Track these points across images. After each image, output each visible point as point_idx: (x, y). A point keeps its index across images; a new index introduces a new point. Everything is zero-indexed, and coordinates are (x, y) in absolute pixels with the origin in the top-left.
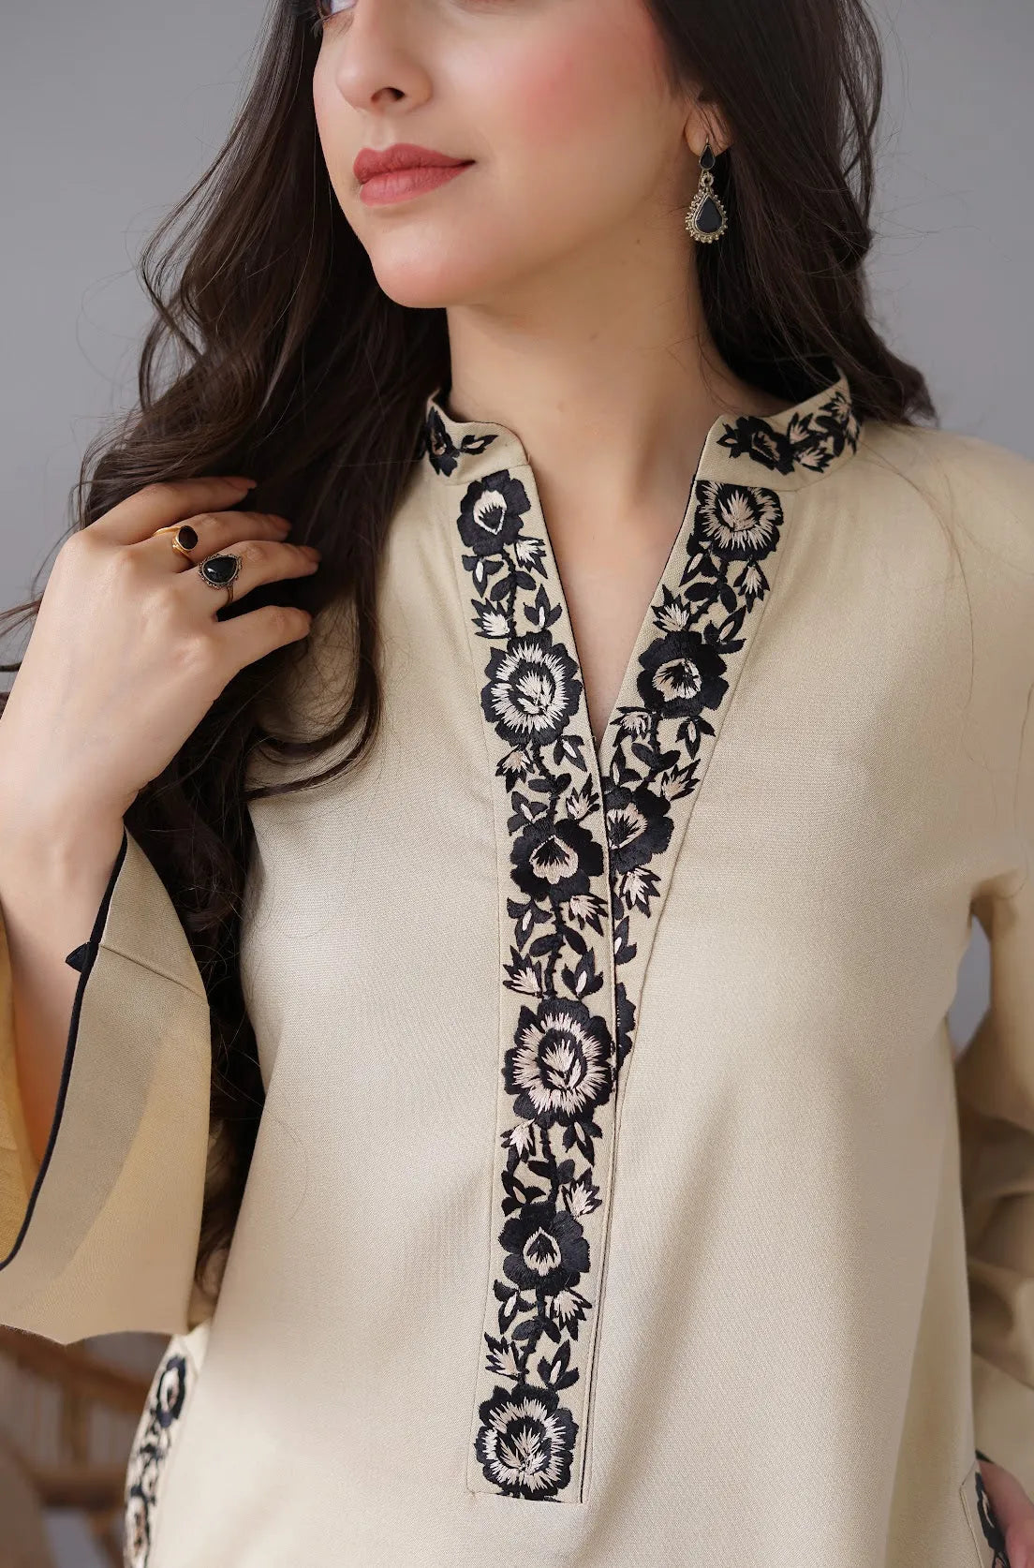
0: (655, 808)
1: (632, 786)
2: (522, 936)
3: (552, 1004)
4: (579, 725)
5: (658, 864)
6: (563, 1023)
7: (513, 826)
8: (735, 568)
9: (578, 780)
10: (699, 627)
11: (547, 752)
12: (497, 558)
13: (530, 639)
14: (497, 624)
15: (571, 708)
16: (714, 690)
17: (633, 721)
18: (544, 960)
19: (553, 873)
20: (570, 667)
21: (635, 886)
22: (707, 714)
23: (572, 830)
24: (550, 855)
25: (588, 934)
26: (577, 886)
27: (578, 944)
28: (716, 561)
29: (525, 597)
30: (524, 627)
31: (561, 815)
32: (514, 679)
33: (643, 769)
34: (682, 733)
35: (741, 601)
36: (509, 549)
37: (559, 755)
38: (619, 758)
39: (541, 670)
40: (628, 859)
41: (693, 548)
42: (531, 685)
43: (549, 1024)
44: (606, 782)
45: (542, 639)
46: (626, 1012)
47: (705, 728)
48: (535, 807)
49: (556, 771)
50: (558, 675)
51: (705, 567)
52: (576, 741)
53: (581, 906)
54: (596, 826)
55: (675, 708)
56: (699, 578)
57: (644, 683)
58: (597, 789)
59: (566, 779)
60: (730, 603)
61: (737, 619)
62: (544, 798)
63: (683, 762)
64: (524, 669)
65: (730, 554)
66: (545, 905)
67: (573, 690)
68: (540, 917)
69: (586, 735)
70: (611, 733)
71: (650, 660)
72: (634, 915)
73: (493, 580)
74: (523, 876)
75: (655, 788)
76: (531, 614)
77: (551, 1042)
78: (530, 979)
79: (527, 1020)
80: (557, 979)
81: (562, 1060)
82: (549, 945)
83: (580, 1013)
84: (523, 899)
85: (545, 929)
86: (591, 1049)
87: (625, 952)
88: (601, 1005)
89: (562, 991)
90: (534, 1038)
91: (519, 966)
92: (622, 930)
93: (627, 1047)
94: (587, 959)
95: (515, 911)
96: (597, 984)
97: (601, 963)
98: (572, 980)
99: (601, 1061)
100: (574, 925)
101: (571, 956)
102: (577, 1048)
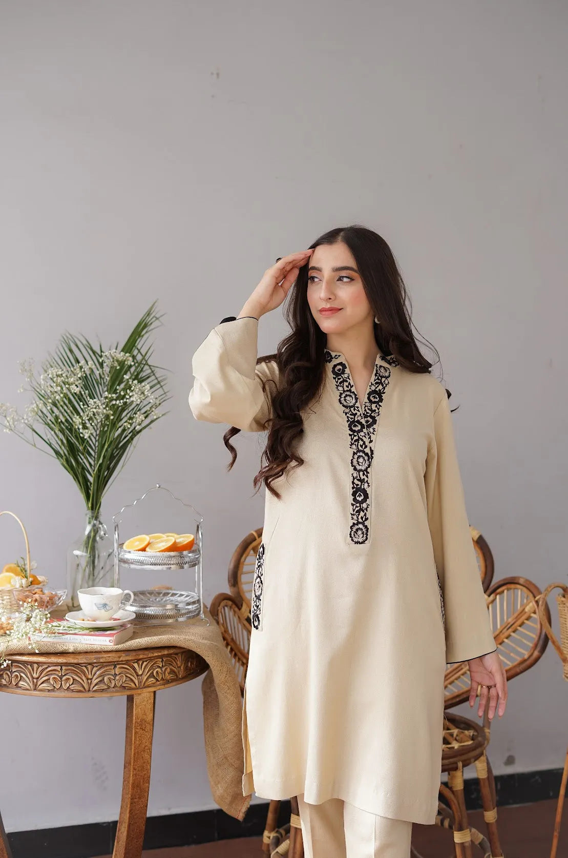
0: (373, 418)
1: (368, 415)
2: (352, 439)
4: (358, 404)
5: (375, 426)
6: (361, 454)
7: (348, 421)
8: (383, 379)
9: (359, 414)
10: (377, 389)
11: (352, 409)
12: (340, 377)
13: (347, 391)
14: (341, 389)
15: (356, 402)
16: (381, 400)
17: (367, 404)
18: (356, 443)
19: (356, 429)
20: (356, 395)
21: (371, 430)
22: (380, 404)
23: (358, 422)
24: (355, 426)
25: (364, 438)
26: (361, 430)
27: (362, 440)
28: (380, 378)
29: (346, 384)
30: (346, 389)
31: (356, 419)
32: (345, 397)
33: (370, 412)
34: (376, 406)
35: (385, 385)
36: (343, 375)
37: (354, 410)
38: (365, 410)
39: (350, 396)
40: (369, 426)
41: (376, 375)
42: (348, 398)
43: (358, 454)
44: (364, 414)
45: (350, 391)
46: (372, 451)
47: (380, 406)
48: (351, 418)
49: (354, 412)
50: (353, 396)
51: (378, 379)
52: (358, 407)
53: (362, 434)
54: (363, 421)
55: (375, 402)
56: (377, 381)
57: (369, 398)
58: (362, 415)
59: (356, 414)
60: (383, 385)
61: (384, 388)
62: (353, 417)
63: (377, 411)
64: (346, 396)
65: (382, 377)
66: (356, 434)
67: (356, 399)
68: (355, 436)
69: (359, 406)
70: (363, 406)
71: (369, 394)
72: (371, 435)
73: (339, 381)
74: (351, 430)
75: (373, 415)
76: (347, 387)
77: (359, 457)
78: (354, 447)
79: (354, 453)
80: (359, 446)
81: (361, 460)
82: (357, 441)
83: (364, 452)
84: (352, 433)
85: (356, 438)
86: (366, 458)
87: (371, 442)
88: (367, 450)
89: (360, 448)
90: (356, 457)
91: (352, 444)
92: (370, 438)
93: (372, 458)
94: (364, 443)
95: (350, 435)
96: (366, 447)
97: (367, 443)
98: (362, 446)
99: (368, 460)
100: (361, 437)
101: (361, 443)
102: (364, 458)
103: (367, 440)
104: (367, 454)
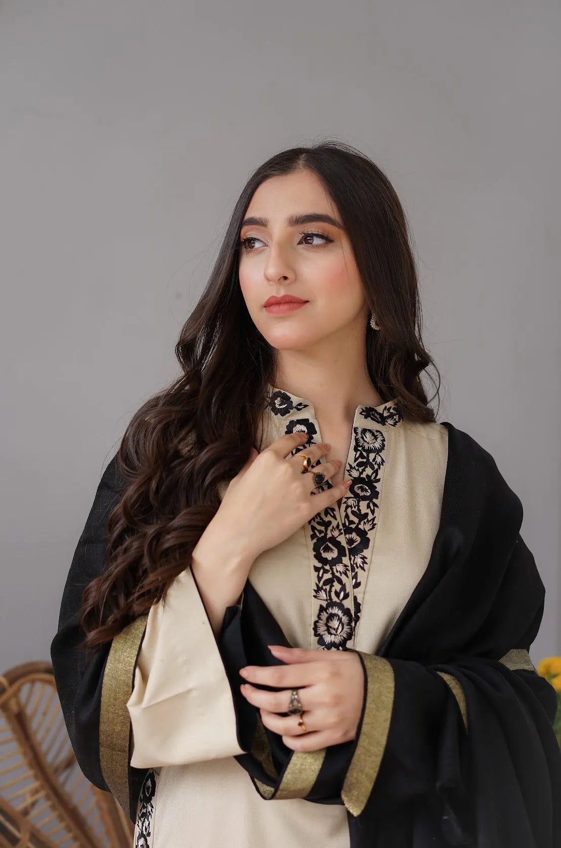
0: (363, 534)
1: (353, 526)
2: (319, 579)
3: (331, 604)
5: (366, 553)
6: (335, 610)
7: (313, 538)
9: (334, 523)
10: (364, 475)
17: (351, 502)
18: (328, 587)
19: (330, 556)
21: (359, 561)
22: (375, 501)
23: (333, 540)
24: (327, 549)
25: (343, 577)
26: (337, 561)
27: (340, 581)
28: (365, 454)
31: (329, 535)
33: (356, 520)
34: (368, 507)
35: (376, 467)
37: (326, 514)
38: (347, 516)
40: (354, 552)
41: (356, 450)
43: (330, 611)
44: (344, 525)
46: (358, 606)
47: (375, 505)
48: (320, 532)
49: (326, 519)
51: (361, 456)
52: (332, 509)
53: (340, 568)
54: (342, 539)
55: (364, 498)
56: (360, 460)
57: (352, 490)
58: (341, 527)
59: (330, 523)
60: (372, 467)
61: (376, 472)
62: (323, 528)
63: (370, 517)
65: (369, 451)
66: (327, 567)
68: (326, 571)
69: (336, 508)
70: (343, 507)
72: (359, 571)
74: (318, 557)
75: (361, 527)
77: (331, 617)
78: (323, 595)
79: (322, 609)
80: (333, 594)
81: (335, 623)
82: (329, 582)
83: (340, 606)
84: (319, 565)
85: (328, 576)
86: (345, 619)
87: (357, 585)
88: (349, 604)
89: (335, 599)
90: (324, 616)
91: (319, 589)
92: (355, 577)
93: (357, 619)
94: (343, 588)
95: (317, 569)
96: (346, 596)
97: (349, 589)
98: (337, 594)
99: (349, 624)
100: (338, 574)
101: (337, 586)
102: (340, 620)
103: (349, 582)
104: (347, 612)
